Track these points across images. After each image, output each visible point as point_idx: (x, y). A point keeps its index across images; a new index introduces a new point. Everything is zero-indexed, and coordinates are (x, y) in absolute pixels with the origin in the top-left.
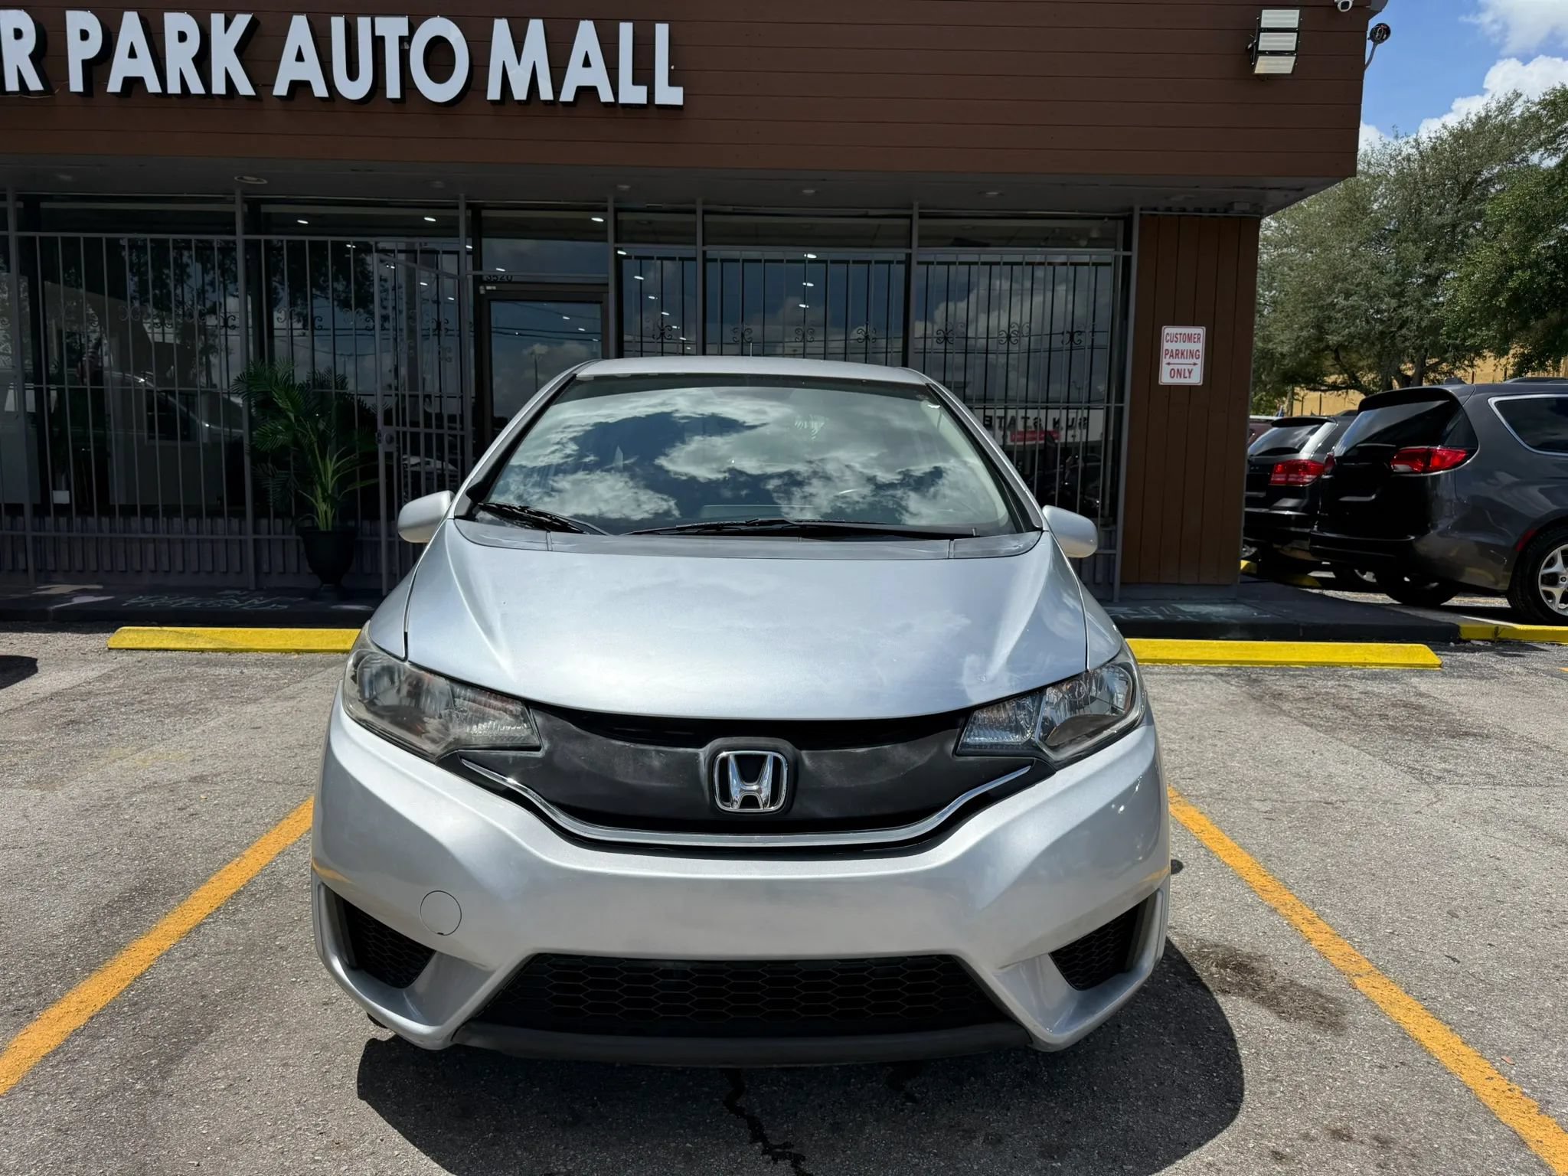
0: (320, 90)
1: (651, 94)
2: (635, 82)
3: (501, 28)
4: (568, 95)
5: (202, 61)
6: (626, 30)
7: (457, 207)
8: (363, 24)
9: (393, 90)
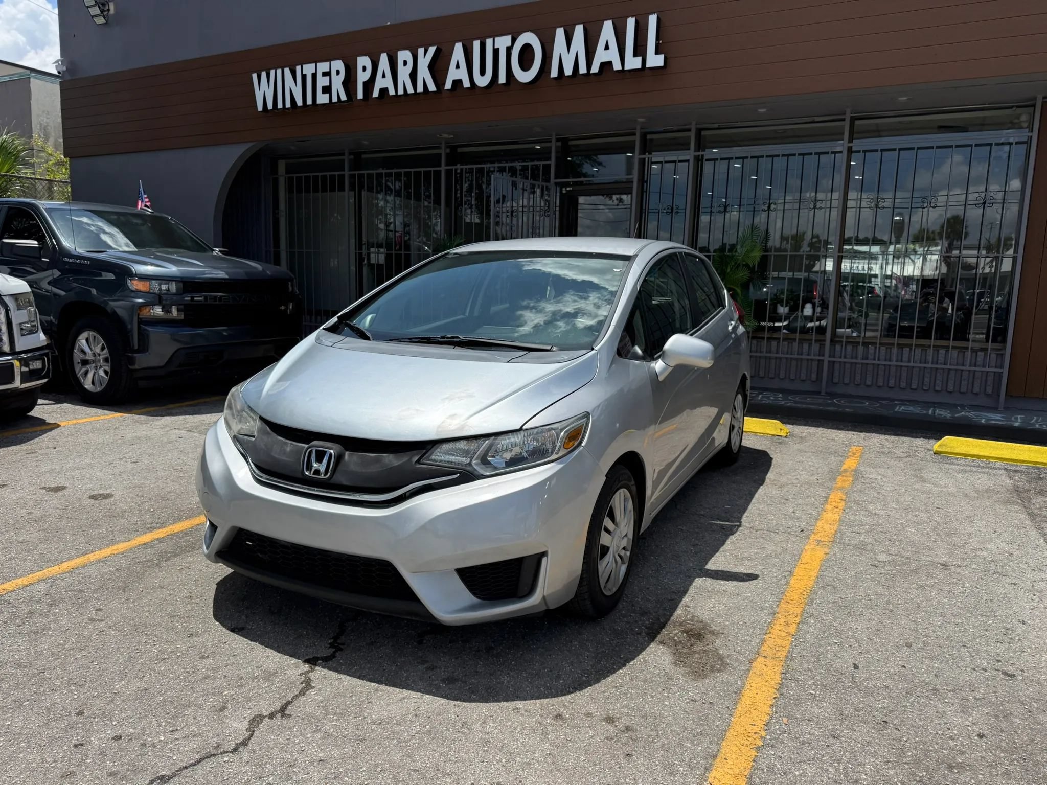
0: (467, 84)
1: (644, 62)
2: (635, 55)
3: (560, 33)
4: (595, 69)
5: (413, 75)
6: (631, 23)
7: (551, 142)
8: (489, 42)
9: (502, 79)
